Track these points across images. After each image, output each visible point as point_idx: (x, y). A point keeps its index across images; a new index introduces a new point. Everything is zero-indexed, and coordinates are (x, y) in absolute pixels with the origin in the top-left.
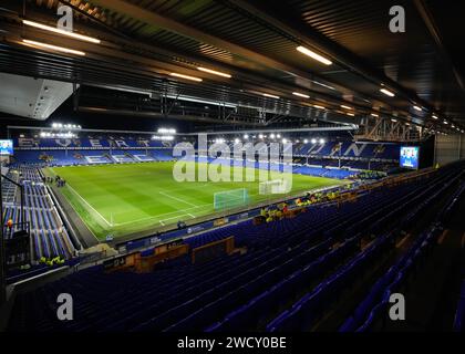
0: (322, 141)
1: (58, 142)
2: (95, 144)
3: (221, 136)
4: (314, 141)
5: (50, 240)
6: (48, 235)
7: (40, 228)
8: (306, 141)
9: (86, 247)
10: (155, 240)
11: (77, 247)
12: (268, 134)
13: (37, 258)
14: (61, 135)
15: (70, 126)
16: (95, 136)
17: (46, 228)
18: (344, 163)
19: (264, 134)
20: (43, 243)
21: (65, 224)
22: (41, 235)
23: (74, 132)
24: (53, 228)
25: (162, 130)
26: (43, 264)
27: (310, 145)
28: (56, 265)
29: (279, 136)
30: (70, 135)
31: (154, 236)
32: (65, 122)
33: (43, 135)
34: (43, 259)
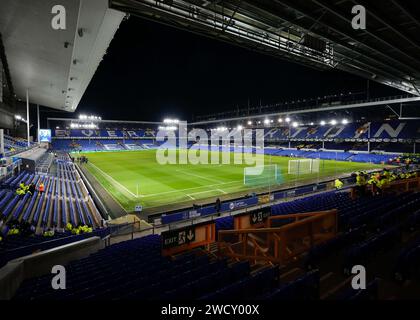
0: (345, 122)
1: (83, 132)
2: (111, 134)
3: (223, 124)
4: (333, 122)
5: (76, 208)
6: (75, 203)
7: (68, 195)
8: (323, 123)
9: (113, 218)
10: (194, 214)
11: (104, 217)
12: (275, 118)
13: (63, 225)
14: (86, 126)
15: (92, 118)
16: (112, 126)
17: (74, 196)
18: (374, 146)
19: (271, 118)
20: (70, 210)
21: (90, 193)
22: (68, 202)
23: (95, 123)
24: (79, 197)
25: (167, 121)
26: (69, 232)
27: (328, 127)
28: (83, 235)
29: (288, 120)
30: (92, 126)
31: (191, 209)
32: (89, 114)
33: (73, 126)
34: (69, 226)
